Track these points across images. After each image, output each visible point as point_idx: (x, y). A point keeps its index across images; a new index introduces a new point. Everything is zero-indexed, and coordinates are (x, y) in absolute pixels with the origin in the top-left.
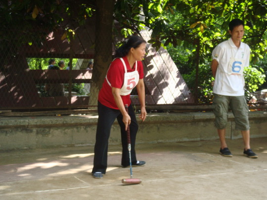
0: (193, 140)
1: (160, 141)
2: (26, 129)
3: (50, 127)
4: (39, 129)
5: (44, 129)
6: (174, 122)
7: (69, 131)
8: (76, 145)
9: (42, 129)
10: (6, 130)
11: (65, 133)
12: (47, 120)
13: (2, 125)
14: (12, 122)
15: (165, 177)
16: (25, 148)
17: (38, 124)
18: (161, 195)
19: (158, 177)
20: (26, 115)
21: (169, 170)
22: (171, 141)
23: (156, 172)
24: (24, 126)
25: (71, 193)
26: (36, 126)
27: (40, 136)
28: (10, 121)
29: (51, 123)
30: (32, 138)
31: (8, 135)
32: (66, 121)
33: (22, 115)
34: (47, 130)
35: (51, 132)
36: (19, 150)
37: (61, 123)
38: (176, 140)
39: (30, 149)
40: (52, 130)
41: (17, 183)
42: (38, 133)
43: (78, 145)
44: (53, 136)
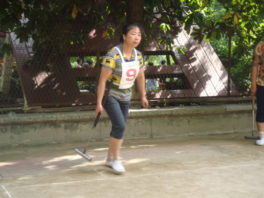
0: (225, 132)
1: (191, 134)
2: (54, 124)
3: (78, 121)
4: (67, 124)
5: (72, 124)
6: (205, 115)
8: (105, 139)
9: (70, 124)
10: (34, 125)
12: (75, 115)
13: (31, 121)
14: (40, 117)
15: (185, 169)
16: (54, 143)
17: (66, 119)
18: (175, 187)
19: (178, 169)
20: (56, 111)
21: (191, 162)
22: (203, 134)
23: (178, 164)
24: (52, 122)
25: (85, 185)
26: (64, 121)
27: (68, 131)
28: (38, 116)
29: (78, 118)
30: (61, 133)
31: (37, 130)
32: (93, 116)
33: (51, 111)
34: (75, 125)
35: (79, 127)
36: (48, 144)
37: (88, 117)
38: (208, 133)
39: (59, 144)
40: (80, 125)
41: (36, 176)
42: (66, 128)
43: (107, 139)
44: (81, 130)
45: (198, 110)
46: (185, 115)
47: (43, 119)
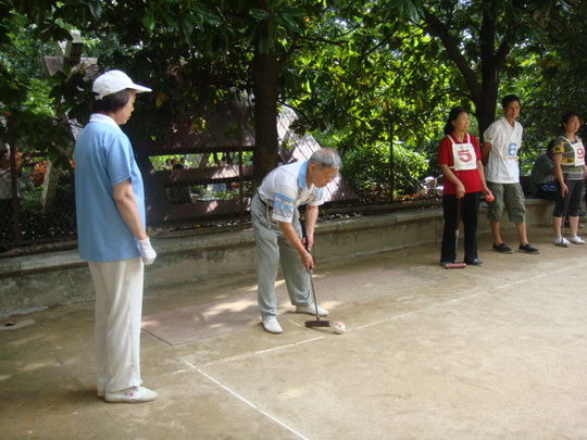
0: (395, 248)
1: (358, 254)
2: (193, 254)
3: (224, 248)
4: (210, 253)
5: (216, 252)
6: (373, 228)
7: (247, 252)
9: (214, 253)
11: (243, 255)
12: (221, 240)
14: (176, 246)
15: (410, 308)
16: (195, 280)
17: (209, 246)
19: (401, 309)
21: (407, 298)
22: (372, 252)
24: (191, 250)
25: (306, 350)
26: (207, 249)
27: (212, 261)
28: (173, 244)
29: (225, 243)
30: (203, 266)
31: (172, 264)
34: (221, 253)
35: (225, 255)
36: (186, 283)
37: (238, 241)
38: (377, 250)
39: (200, 281)
40: (226, 253)
42: (209, 258)
44: (228, 260)
45: (366, 223)
46: (352, 230)
47: (181, 248)
